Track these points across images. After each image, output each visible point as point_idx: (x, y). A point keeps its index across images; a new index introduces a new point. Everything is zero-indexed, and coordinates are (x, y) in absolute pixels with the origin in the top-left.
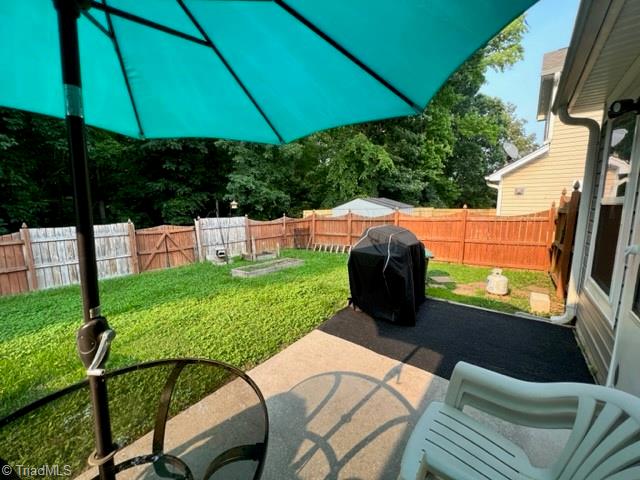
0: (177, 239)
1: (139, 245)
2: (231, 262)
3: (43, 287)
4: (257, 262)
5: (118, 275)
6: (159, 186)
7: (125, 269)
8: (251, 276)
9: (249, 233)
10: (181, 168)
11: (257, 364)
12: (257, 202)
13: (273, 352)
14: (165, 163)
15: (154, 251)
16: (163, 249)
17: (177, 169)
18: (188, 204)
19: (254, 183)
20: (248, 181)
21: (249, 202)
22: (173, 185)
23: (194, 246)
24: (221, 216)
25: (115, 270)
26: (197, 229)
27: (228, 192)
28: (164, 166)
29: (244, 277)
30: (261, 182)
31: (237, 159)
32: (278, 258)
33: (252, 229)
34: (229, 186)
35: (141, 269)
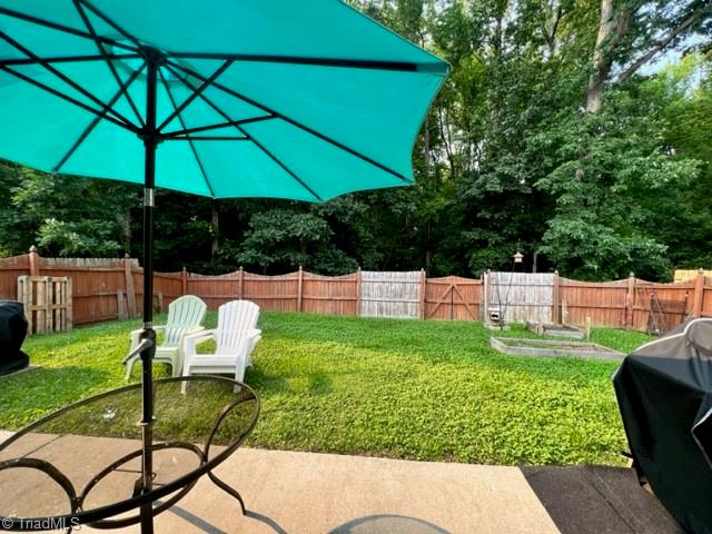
0: (463, 291)
1: (427, 293)
2: (506, 328)
3: (363, 315)
4: (543, 337)
5: (408, 317)
6: (473, 235)
7: (414, 312)
8: (509, 353)
9: (558, 297)
10: (496, 216)
11: (403, 457)
12: (591, 256)
13: (430, 456)
14: (480, 211)
15: (440, 301)
16: (448, 300)
17: (492, 217)
18: (497, 255)
19: (584, 230)
20: (575, 228)
21: (575, 254)
22: (486, 234)
23: (480, 302)
24: (538, 271)
25: (406, 312)
26: (486, 283)
27: (544, 244)
28: (479, 215)
29: (502, 351)
30: (600, 227)
31: (564, 199)
32: (584, 339)
33: (565, 291)
34: (547, 236)
35: (426, 315)
